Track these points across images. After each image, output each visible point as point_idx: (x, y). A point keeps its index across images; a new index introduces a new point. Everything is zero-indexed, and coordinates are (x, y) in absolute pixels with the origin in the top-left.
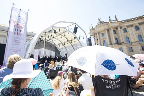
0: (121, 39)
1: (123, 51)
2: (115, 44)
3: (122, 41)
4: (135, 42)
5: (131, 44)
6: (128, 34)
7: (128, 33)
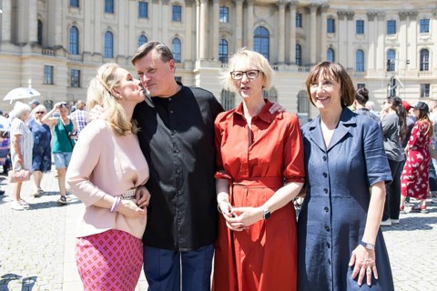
0: (58, 29)
1: (55, 80)
2: (33, 45)
3: (58, 42)
4: (94, 54)
5: (79, 57)
6: (81, 17)
7: (82, 12)
